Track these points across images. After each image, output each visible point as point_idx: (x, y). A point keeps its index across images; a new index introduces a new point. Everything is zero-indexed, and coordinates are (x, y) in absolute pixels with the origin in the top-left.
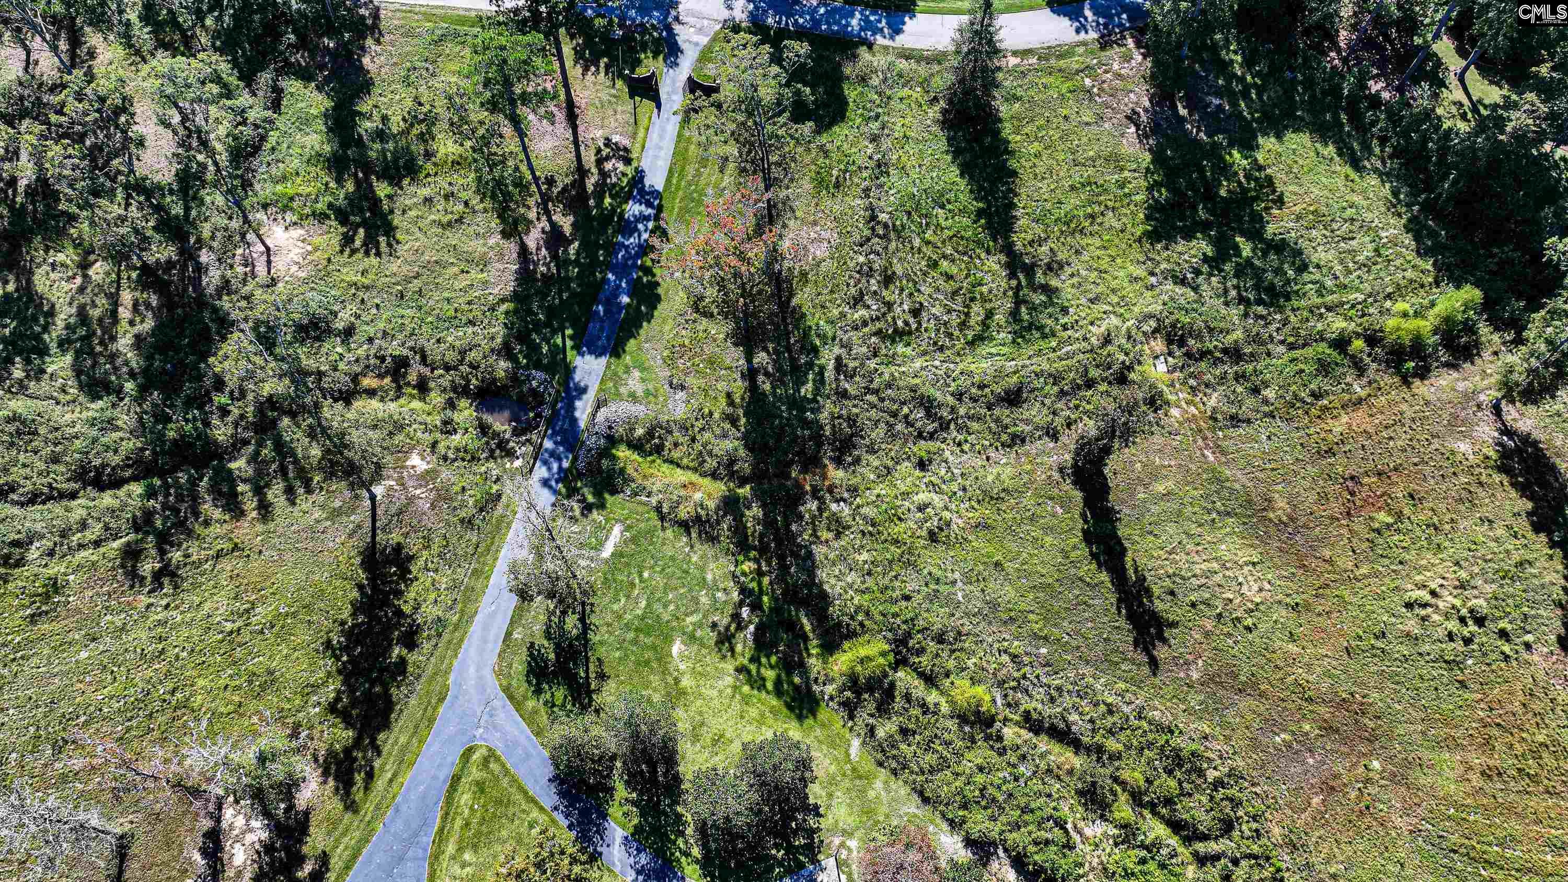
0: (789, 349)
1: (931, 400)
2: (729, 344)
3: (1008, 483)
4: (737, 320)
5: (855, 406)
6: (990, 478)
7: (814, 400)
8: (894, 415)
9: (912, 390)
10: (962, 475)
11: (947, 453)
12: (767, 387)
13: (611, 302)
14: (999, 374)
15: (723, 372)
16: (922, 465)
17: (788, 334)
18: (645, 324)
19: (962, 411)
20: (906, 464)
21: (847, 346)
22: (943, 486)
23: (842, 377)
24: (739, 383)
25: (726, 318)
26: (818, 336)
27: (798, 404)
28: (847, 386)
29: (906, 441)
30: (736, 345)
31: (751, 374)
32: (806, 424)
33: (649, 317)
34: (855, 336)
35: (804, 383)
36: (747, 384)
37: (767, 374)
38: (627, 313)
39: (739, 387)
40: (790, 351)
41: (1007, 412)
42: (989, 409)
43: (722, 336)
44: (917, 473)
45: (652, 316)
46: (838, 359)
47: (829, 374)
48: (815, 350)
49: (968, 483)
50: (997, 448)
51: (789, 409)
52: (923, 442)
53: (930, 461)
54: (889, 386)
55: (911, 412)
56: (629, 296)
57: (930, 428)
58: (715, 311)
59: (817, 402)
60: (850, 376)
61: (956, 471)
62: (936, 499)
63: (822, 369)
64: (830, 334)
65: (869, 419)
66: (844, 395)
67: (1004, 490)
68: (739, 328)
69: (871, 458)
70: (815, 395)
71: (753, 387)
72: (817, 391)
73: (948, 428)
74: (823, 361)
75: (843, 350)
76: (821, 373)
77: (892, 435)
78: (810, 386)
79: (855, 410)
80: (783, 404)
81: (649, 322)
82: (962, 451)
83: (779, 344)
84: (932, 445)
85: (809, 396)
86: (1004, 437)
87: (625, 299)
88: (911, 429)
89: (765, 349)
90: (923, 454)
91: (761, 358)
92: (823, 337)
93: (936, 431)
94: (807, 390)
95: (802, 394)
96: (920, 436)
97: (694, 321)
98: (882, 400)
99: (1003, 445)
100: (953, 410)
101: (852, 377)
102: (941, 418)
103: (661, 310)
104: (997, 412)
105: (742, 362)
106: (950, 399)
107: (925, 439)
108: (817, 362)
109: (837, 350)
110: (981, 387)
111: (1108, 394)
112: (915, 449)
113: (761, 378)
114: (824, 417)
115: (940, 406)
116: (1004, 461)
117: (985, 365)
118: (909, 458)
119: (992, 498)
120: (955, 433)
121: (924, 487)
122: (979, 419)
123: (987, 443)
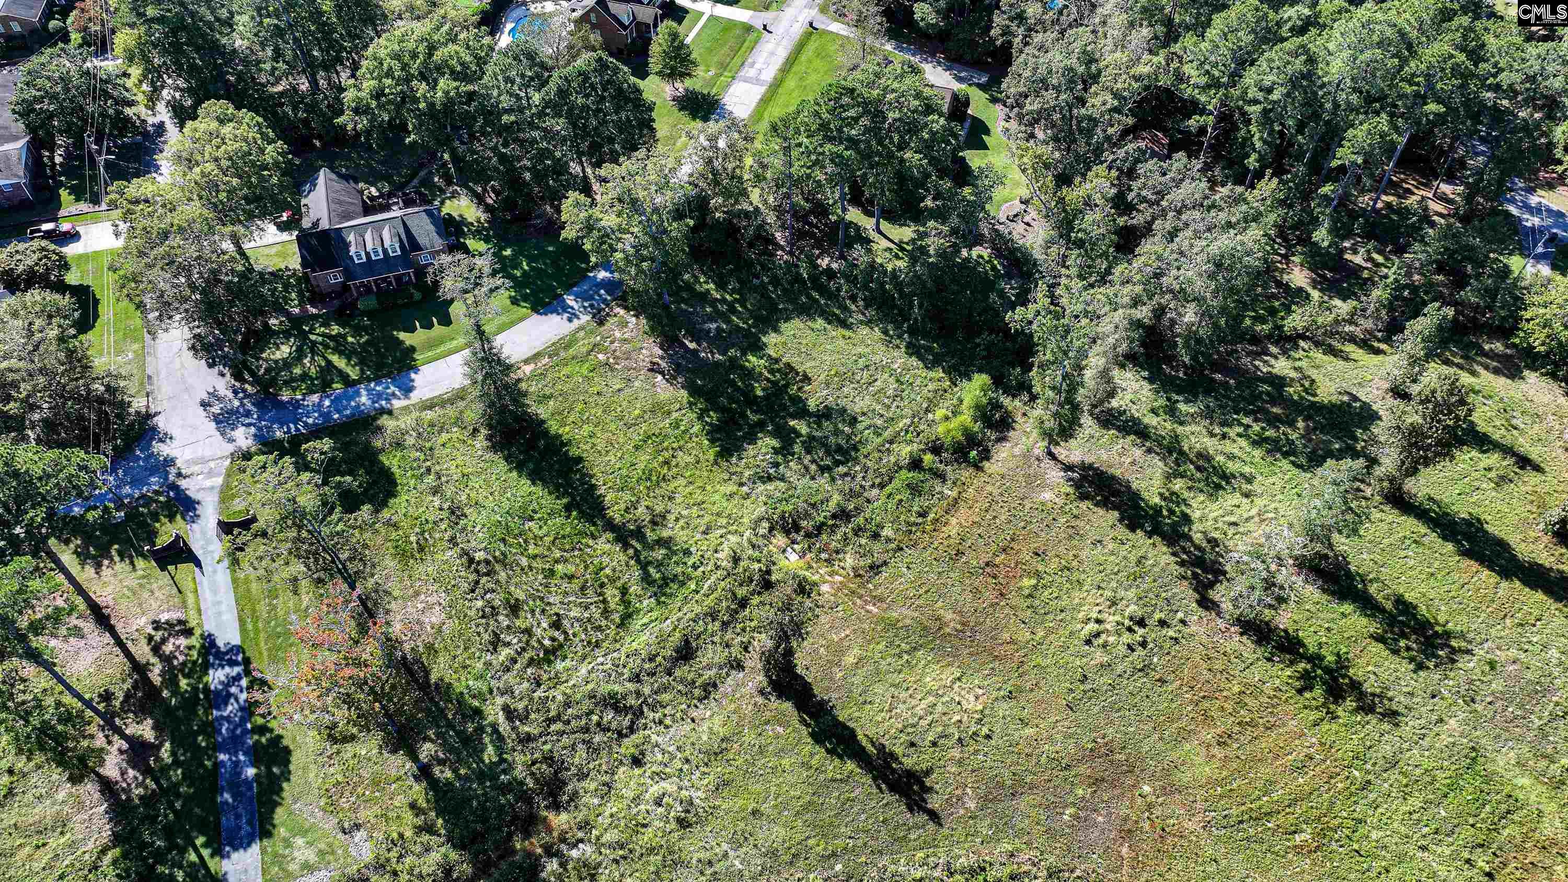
0: (450, 725)
1: (613, 695)
2: (386, 755)
3: (722, 732)
4: (382, 727)
5: (545, 743)
6: (705, 738)
7: (502, 760)
8: (586, 730)
9: (591, 698)
10: (679, 748)
11: (654, 738)
12: (449, 774)
13: (237, 784)
14: (662, 640)
15: (394, 786)
16: (637, 762)
17: (442, 711)
18: (285, 785)
19: (647, 690)
20: (622, 769)
21: (508, 691)
22: (668, 770)
23: (518, 723)
24: (417, 787)
25: (369, 731)
26: (474, 697)
27: (487, 774)
28: (527, 729)
29: (610, 747)
30: (394, 751)
31: (424, 773)
32: (505, 789)
33: (286, 775)
34: (510, 678)
35: (482, 751)
36: (424, 784)
37: (442, 762)
38: (260, 784)
39: (418, 791)
40: (453, 728)
41: (687, 668)
42: (670, 675)
43: (374, 751)
44: (637, 771)
45: (289, 772)
46: (506, 709)
47: (504, 727)
48: (478, 712)
49: (688, 752)
50: (696, 706)
51: (481, 783)
53: (643, 754)
54: (567, 705)
55: (601, 717)
56: (253, 765)
58: (355, 730)
59: (505, 760)
60: (525, 718)
61: (671, 749)
62: (668, 786)
63: (494, 727)
64: (485, 689)
66: (529, 738)
67: (722, 740)
69: (585, 784)
70: (500, 755)
71: (433, 784)
72: (500, 750)
74: (491, 719)
75: (506, 696)
76: (495, 731)
78: (490, 749)
79: (547, 747)
80: (472, 781)
81: (288, 780)
82: (667, 727)
83: (438, 726)
84: (636, 738)
85: (495, 759)
86: (697, 692)
87: (251, 772)
88: (609, 734)
89: (426, 739)
90: (632, 750)
91: (427, 750)
92: (479, 696)
93: (633, 723)
94: (490, 754)
95: (487, 761)
96: (621, 735)
97: (338, 753)
98: (568, 722)
99: (700, 700)
100: (638, 694)
101: (527, 718)
102: (631, 707)
103: (297, 760)
104: (678, 673)
106: (630, 686)
107: (626, 736)
108: (485, 723)
109: (500, 701)
110: (651, 660)
111: (762, 603)
112: (623, 750)
113: (436, 771)
114: (519, 772)
115: (624, 697)
116: (708, 713)
117: (645, 638)
118: (621, 763)
119: (716, 754)
120: (652, 715)
121: (649, 781)
122: (665, 689)
123: (684, 706)
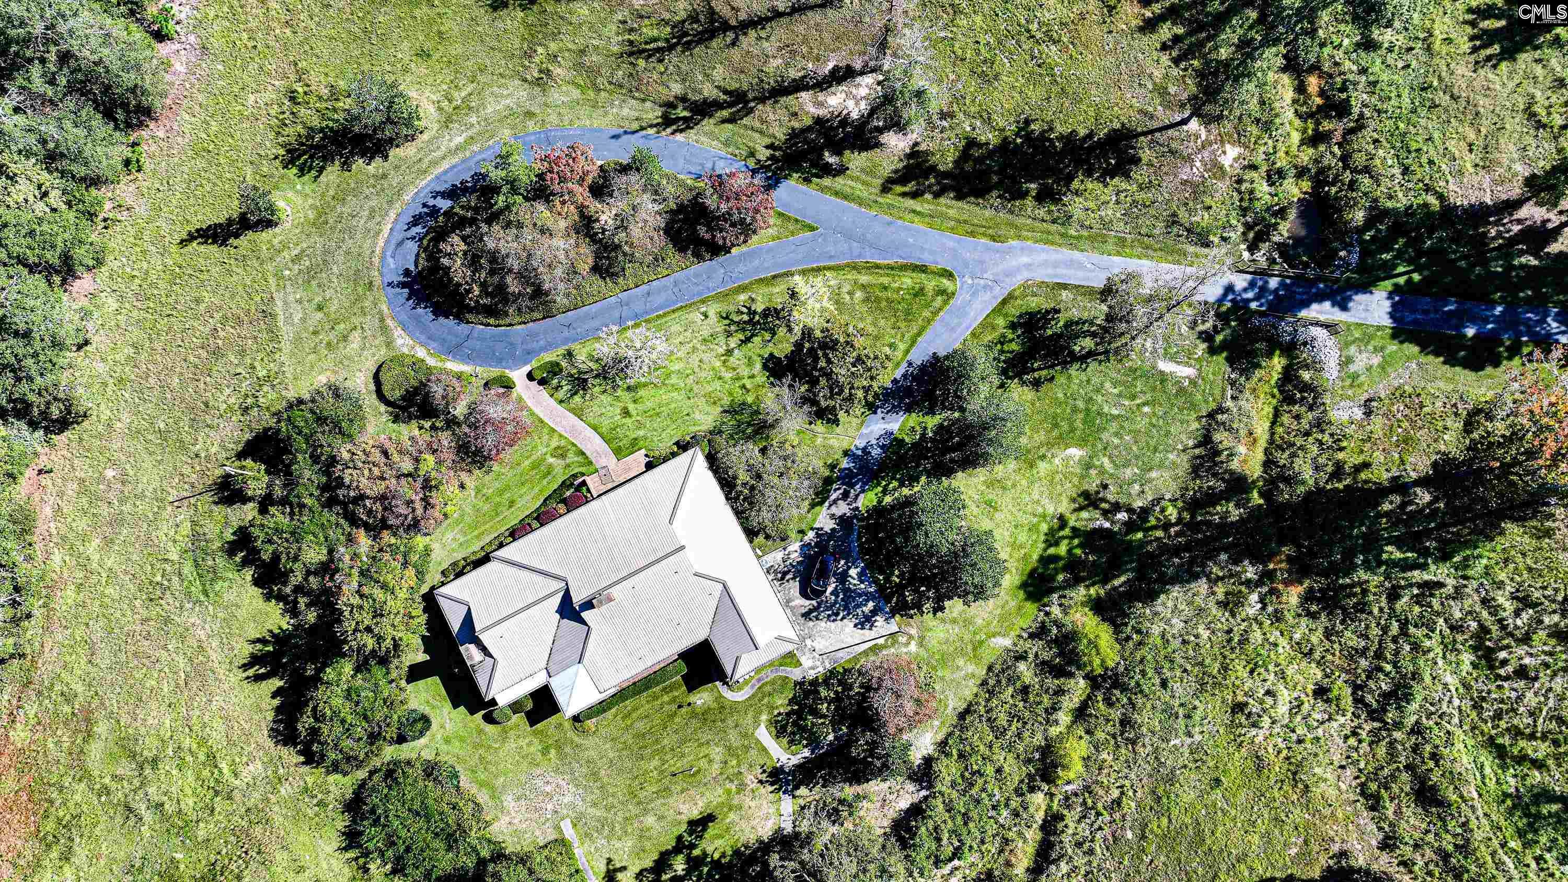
0: (1442, 526)
1: (1408, 697)
2: (1434, 457)
3: (1316, 791)
4: (1469, 462)
6: (1317, 770)
7: (1380, 563)
8: (1379, 655)
9: (1414, 674)
10: (1317, 739)
11: (1342, 720)
12: (1386, 507)
13: (1461, 318)
14: (1455, 779)
15: (1397, 456)
16: (1321, 692)
17: (1462, 523)
18: (1442, 359)
19: (1397, 735)
20: (1319, 675)
21: (1458, 594)
22: (1299, 718)
23: (1416, 591)
24: (1386, 476)
25: (1468, 449)
26: (1466, 559)
27: (1372, 544)
28: (1405, 599)
29: (1348, 672)
30: (1435, 465)
31: (1399, 486)
33: (1451, 361)
34: (1472, 601)
35: (1399, 548)
36: (1386, 483)
37: (1403, 505)
38: (1452, 337)
39: (1380, 474)
40: (1437, 528)
42: (1408, 767)
43: (1443, 448)
44: (1310, 687)
45: (1453, 366)
47: (1417, 575)
48: (1445, 557)
50: (1356, 778)
51: (1364, 536)
52: (1350, 691)
53: (1328, 701)
54: (1416, 647)
55: (1387, 675)
56: (1475, 336)
57: (1369, 698)
58: (1475, 435)
59: (1379, 566)
60: (1418, 600)
61: (1320, 732)
62: (1282, 709)
63: (1424, 567)
64: (1470, 573)
65: (1367, 627)
66: (1394, 595)
67: (1307, 787)
68: (1458, 467)
69: (1320, 633)
70: (1386, 563)
71: (1382, 492)
72: (1393, 564)
73: (1373, 720)
74: (1433, 567)
75: (1452, 590)
76: (1415, 566)
77: (1353, 654)
78: (1398, 555)
79: (1376, 611)
80: (1368, 528)
81: (1445, 363)
82: (1346, 737)
83: (1444, 514)
84: (1347, 702)
85: (1385, 556)
86: (1373, 786)
87: (1470, 332)
88: (1363, 676)
89: (1436, 500)
90: (1335, 692)
91: (1424, 497)
92: (1465, 564)
93: (1367, 705)
94: (1392, 552)
95: (1386, 548)
96: (1356, 688)
97: (1456, 414)
98: (1395, 640)
99: (1362, 785)
100: (1398, 725)
101: (1417, 603)
102: (1385, 711)
103: (1463, 375)
104: (1405, 776)
105: (1414, 475)
106: (1411, 720)
107: (1353, 694)
108: (1430, 561)
109: (1451, 582)
110: (1435, 757)
112: (1339, 683)
113: (1397, 499)
114: (1362, 575)
115: (1399, 708)
116: (1343, 787)
117: (1465, 760)
118: (1327, 676)
119: (1295, 774)
120: (1367, 727)
122: (1392, 754)
